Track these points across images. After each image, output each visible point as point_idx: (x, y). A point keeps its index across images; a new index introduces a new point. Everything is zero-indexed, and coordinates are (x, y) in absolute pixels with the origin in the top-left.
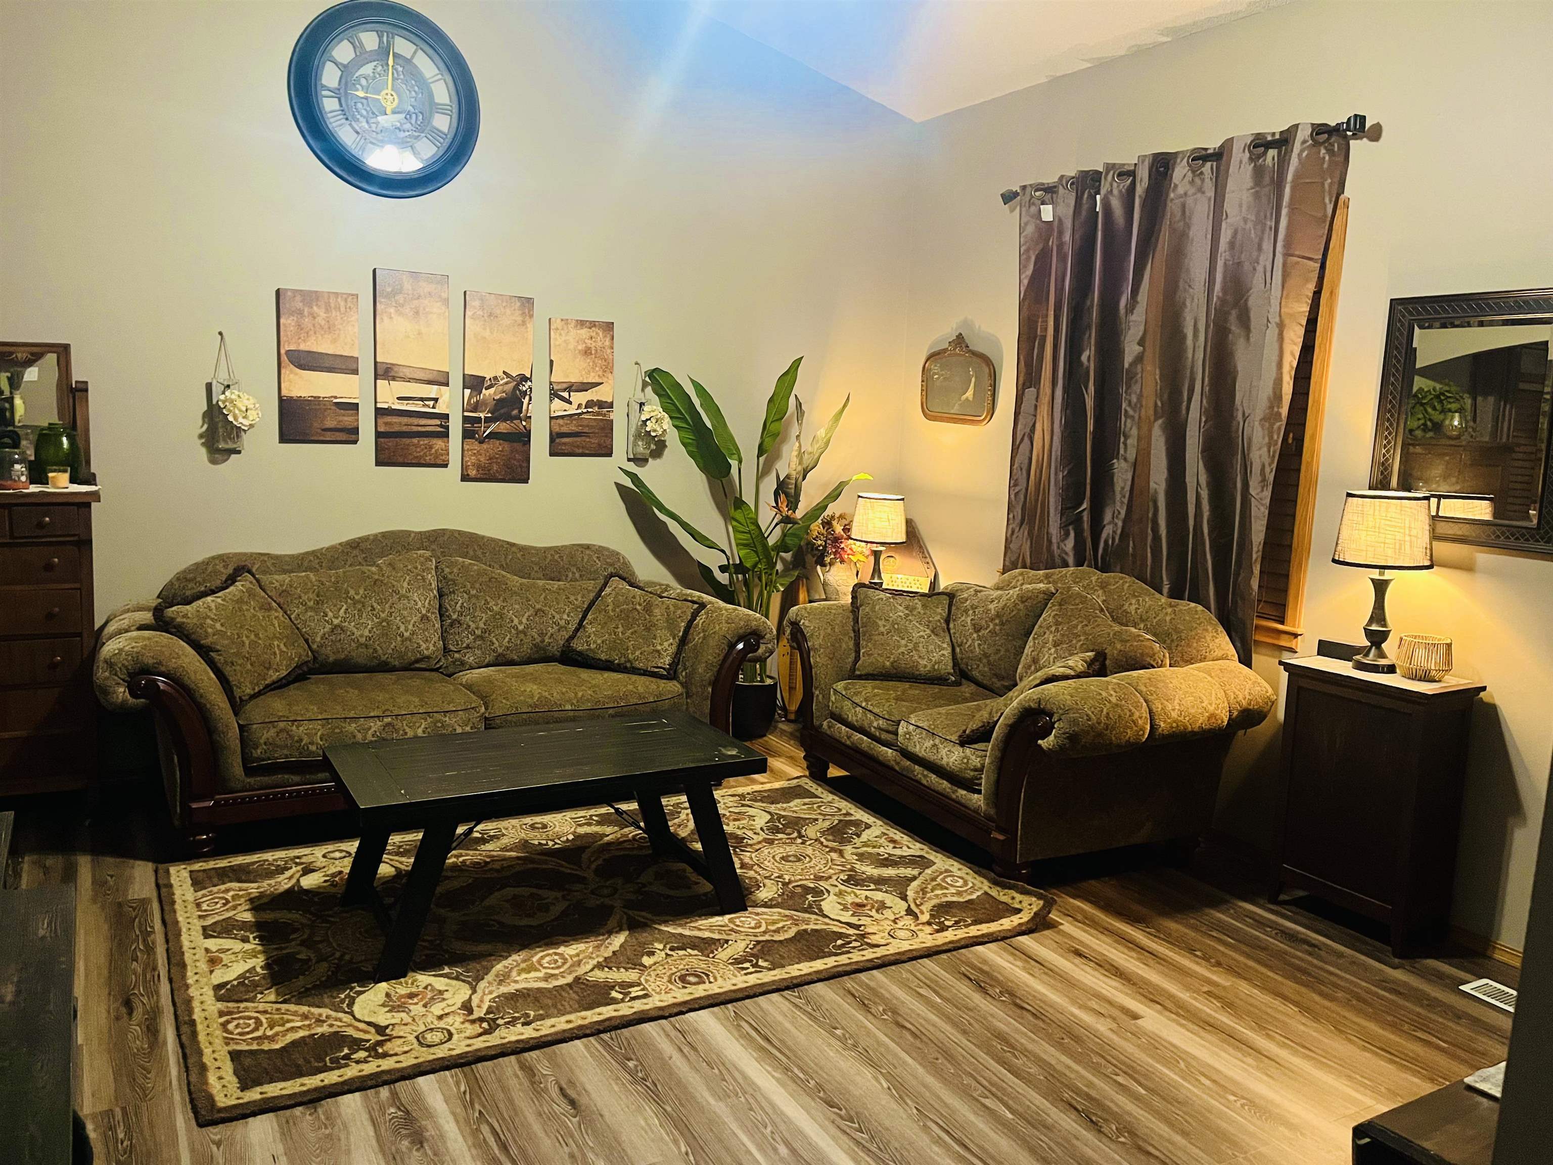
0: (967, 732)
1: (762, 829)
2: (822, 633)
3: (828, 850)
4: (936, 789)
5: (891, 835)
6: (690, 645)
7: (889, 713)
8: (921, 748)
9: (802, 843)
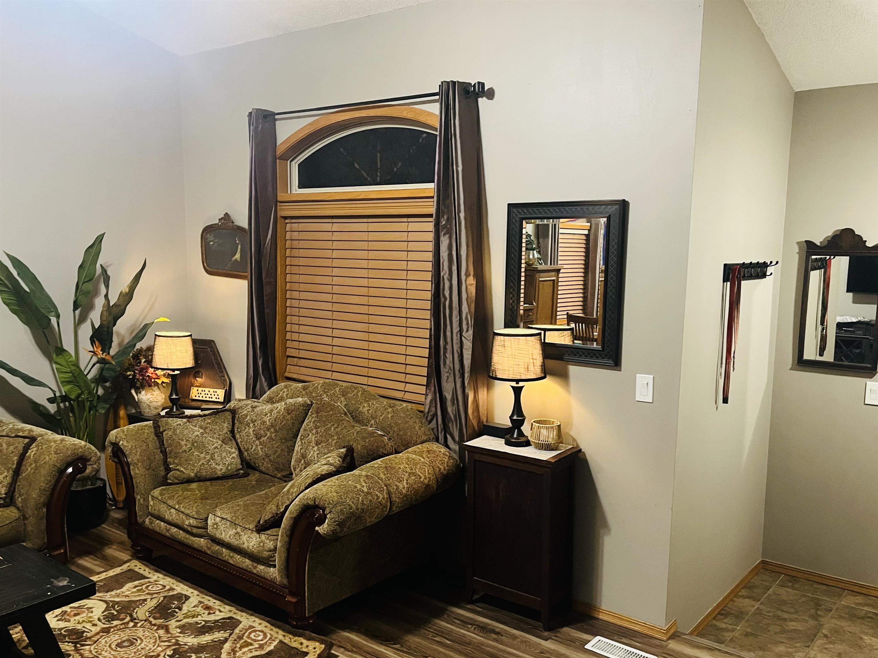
0: (261, 522)
1: (99, 620)
2: (139, 450)
3: (156, 628)
4: (241, 566)
5: (206, 602)
6: (24, 475)
7: (197, 513)
8: (226, 535)
9: (134, 626)
